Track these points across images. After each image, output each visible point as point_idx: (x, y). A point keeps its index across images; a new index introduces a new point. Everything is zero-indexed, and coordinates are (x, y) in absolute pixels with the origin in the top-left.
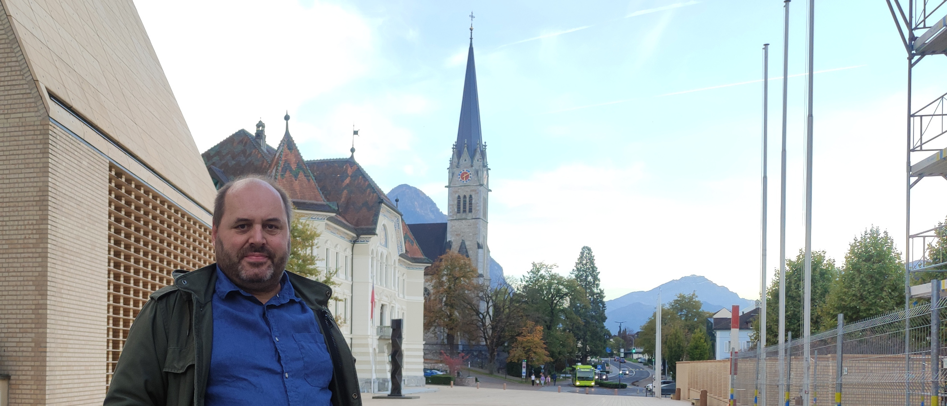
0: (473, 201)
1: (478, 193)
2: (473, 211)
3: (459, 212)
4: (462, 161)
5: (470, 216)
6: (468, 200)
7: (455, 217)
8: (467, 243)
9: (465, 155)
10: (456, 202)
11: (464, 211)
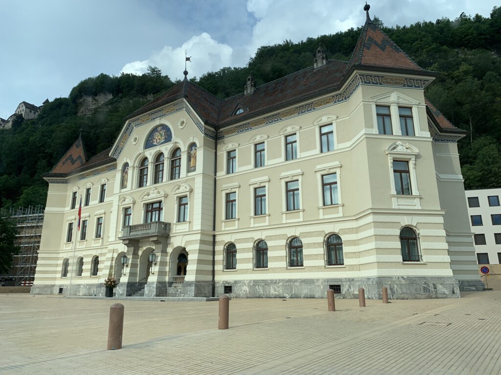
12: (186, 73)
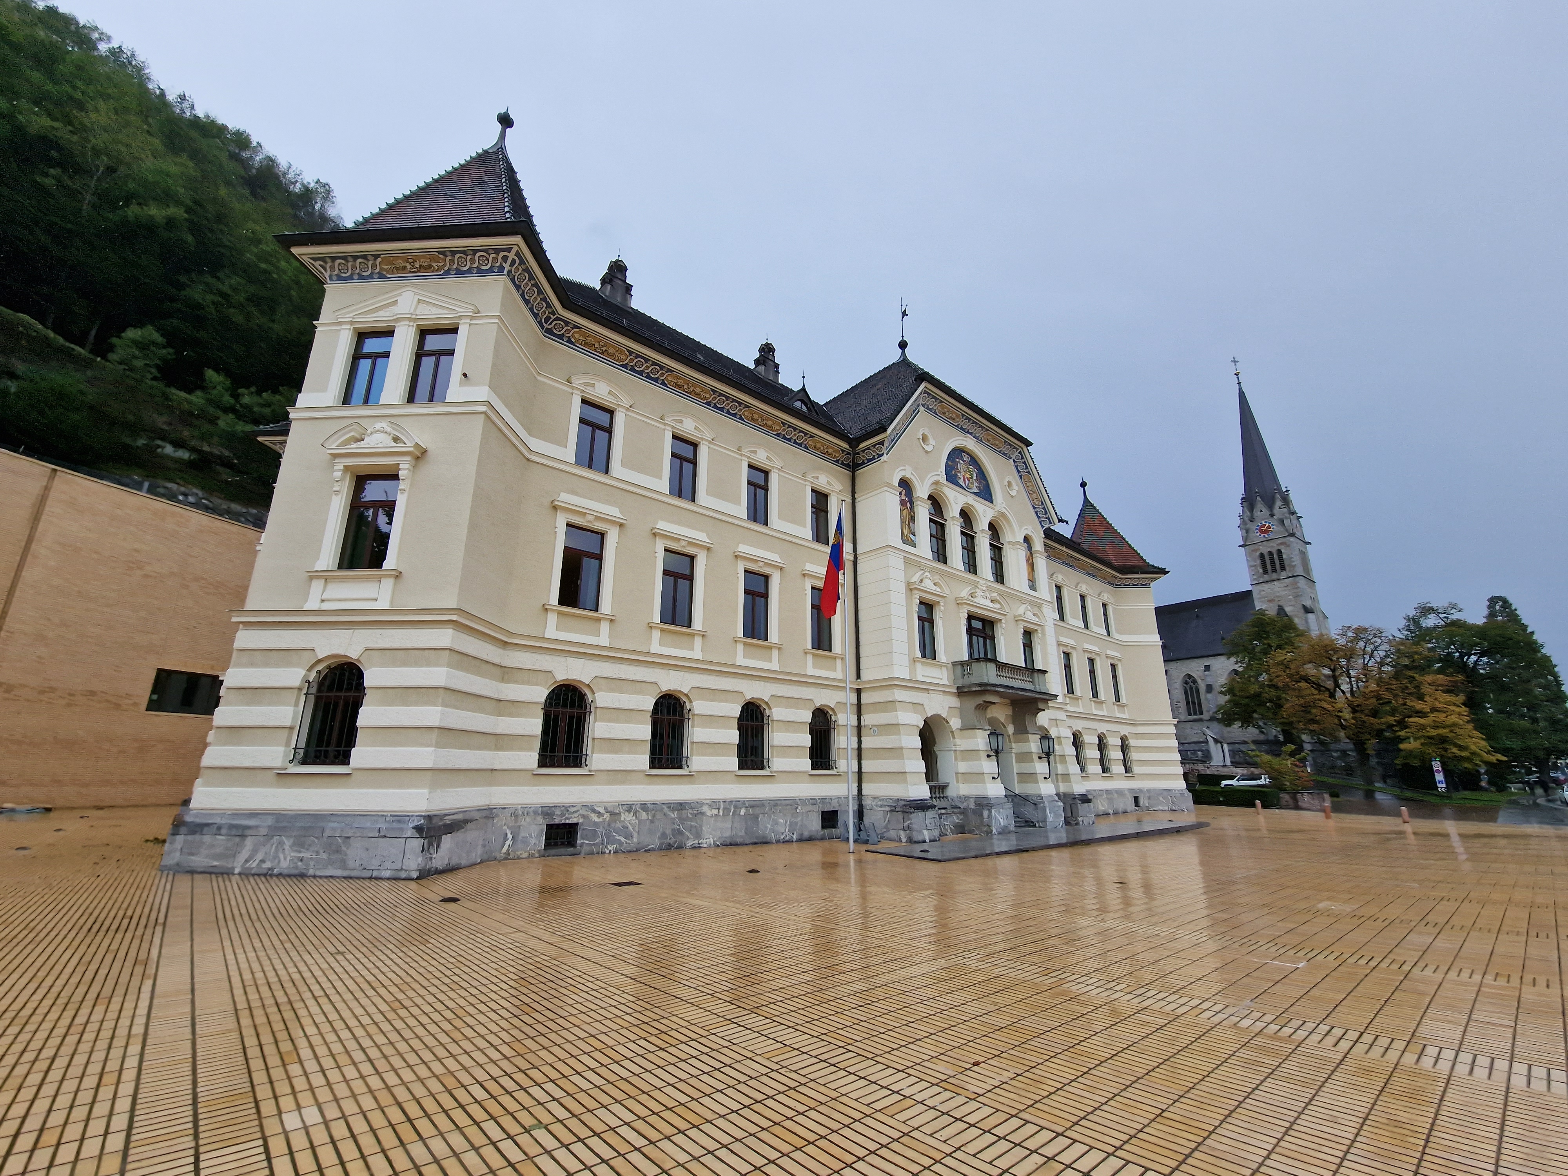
0: (1284, 557)
1: (1288, 546)
2: (1287, 568)
3: (1265, 572)
4: (1257, 513)
5: (1284, 575)
6: (1275, 556)
7: (1261, 580)
8: (1288, 609)
9: (1260, 505)
10: (1258, 562)
11: (1274, 570)
12: (903, 345)
